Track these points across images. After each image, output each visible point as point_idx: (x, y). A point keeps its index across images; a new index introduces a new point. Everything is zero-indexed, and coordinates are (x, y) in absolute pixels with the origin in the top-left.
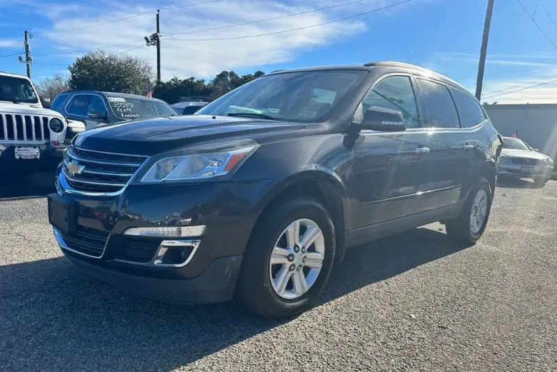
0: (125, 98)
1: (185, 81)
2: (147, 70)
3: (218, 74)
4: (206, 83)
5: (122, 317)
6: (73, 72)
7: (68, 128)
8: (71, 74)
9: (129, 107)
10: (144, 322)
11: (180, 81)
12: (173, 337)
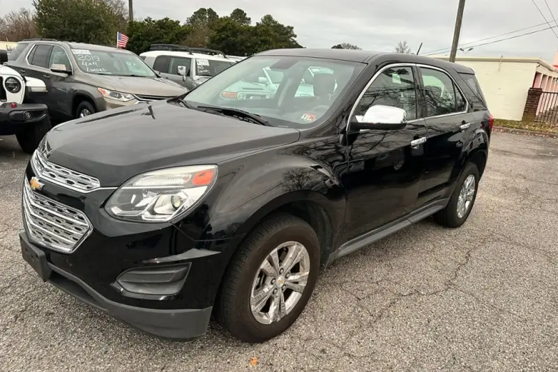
0: (90, 50)
1: (159, 21)
2: (120, 5)
3: (196, 11)
4: (181, 24)
5: (78, 326)
6: (39, 9)
7: (26, 87)
8: (36, 10)
9: (95, 60)
10: (101, 331)
11: (154, 21)
12: (131, 350)
